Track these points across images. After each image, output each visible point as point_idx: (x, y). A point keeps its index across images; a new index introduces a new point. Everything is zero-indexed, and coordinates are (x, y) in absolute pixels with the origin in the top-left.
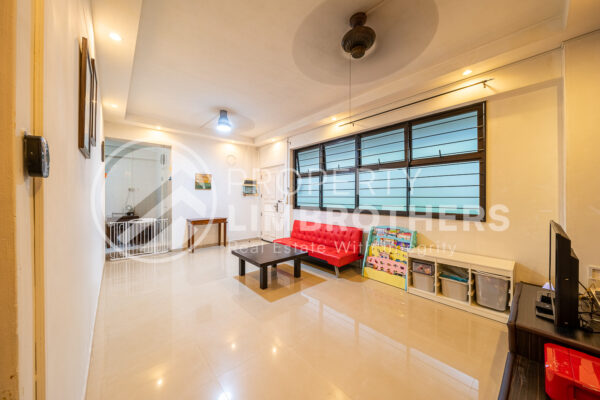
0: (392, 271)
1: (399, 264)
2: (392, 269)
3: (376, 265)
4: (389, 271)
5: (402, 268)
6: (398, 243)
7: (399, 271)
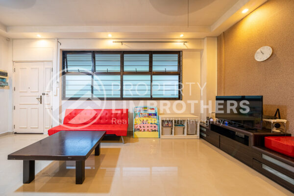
0: (150, 130)
1: (153, 125)
2: (150, 129)
3: (140, 129)
4: (148, 131)
5: (155, 127)
6: (150, 115)
7: (154, 129)
